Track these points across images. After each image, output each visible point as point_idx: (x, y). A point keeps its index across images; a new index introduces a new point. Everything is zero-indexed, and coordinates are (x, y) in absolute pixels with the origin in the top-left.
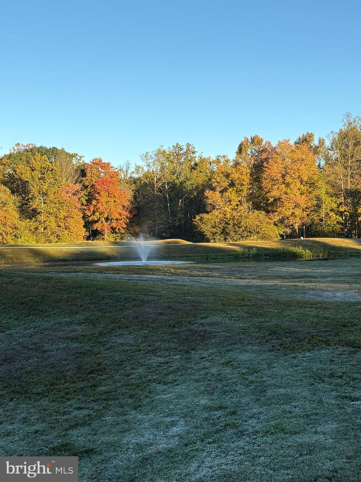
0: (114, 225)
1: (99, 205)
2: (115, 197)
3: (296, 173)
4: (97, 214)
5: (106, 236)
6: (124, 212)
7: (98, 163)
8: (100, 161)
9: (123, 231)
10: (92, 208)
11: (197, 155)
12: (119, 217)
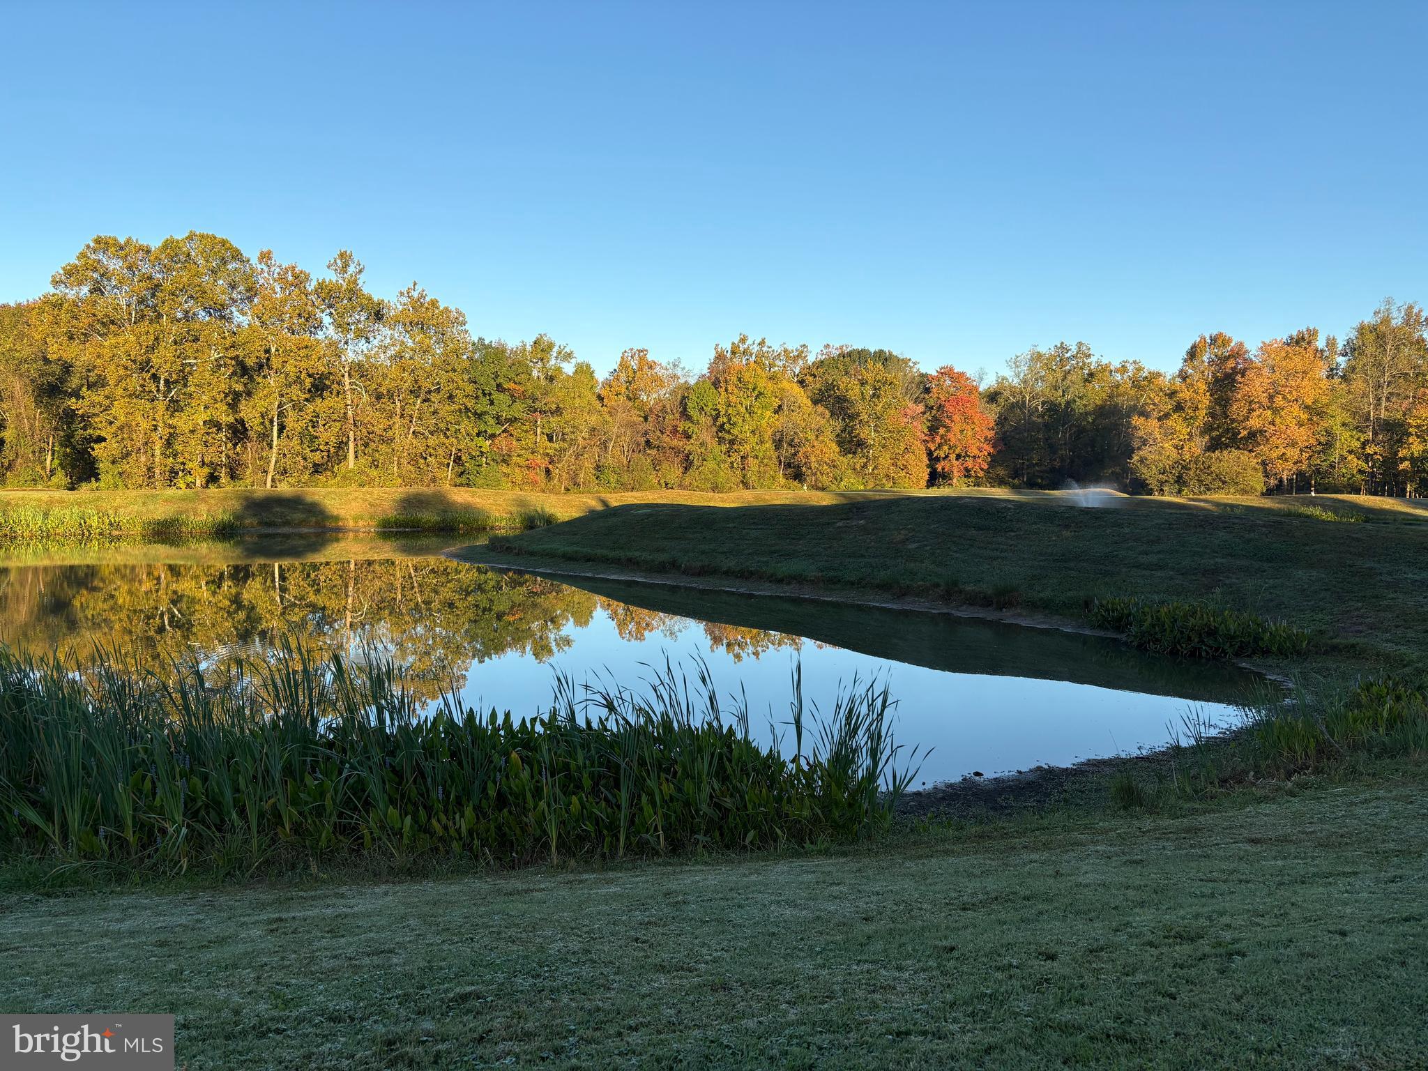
0: (970, 464)
1: (950, 436)
2: (973, 423)
3: (1294, 393)
4: (946, 448)
5: (955, 481)
6: (985, 446)
7: (947, 372)
8: (951, 369)
9: (981, 474)
10: (938, 439)
11: (1093, 359)
12: (977, 452)
